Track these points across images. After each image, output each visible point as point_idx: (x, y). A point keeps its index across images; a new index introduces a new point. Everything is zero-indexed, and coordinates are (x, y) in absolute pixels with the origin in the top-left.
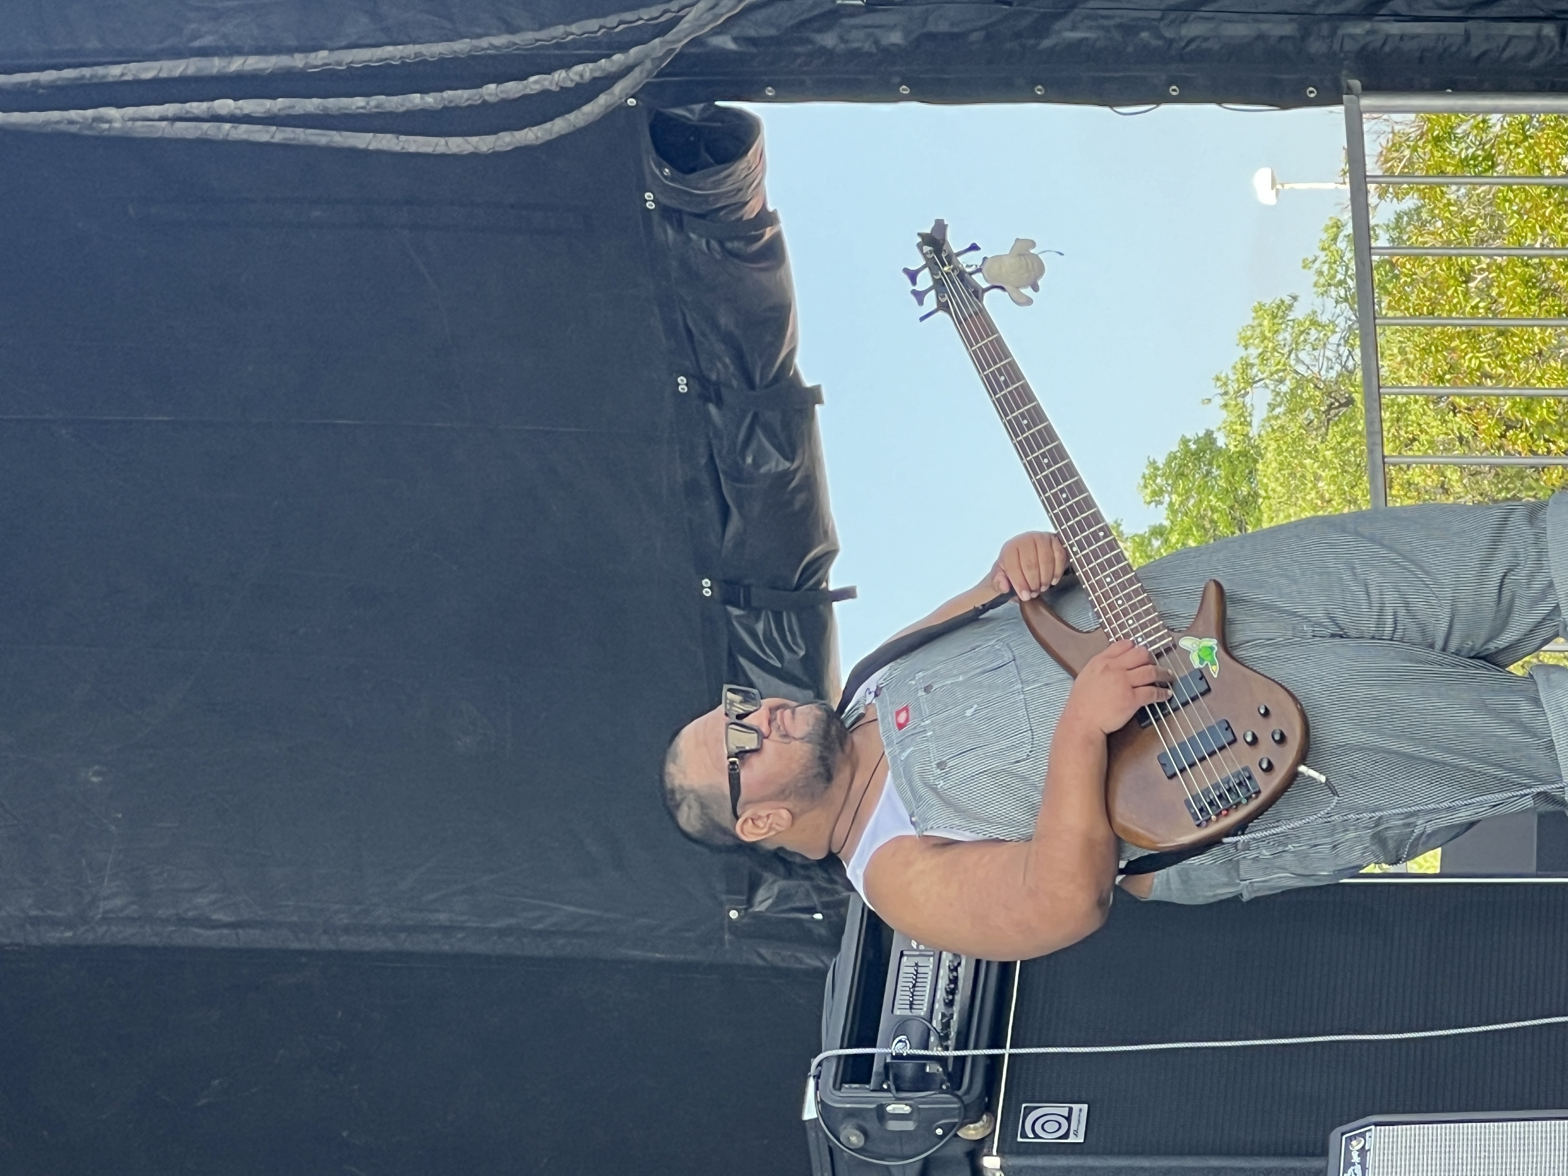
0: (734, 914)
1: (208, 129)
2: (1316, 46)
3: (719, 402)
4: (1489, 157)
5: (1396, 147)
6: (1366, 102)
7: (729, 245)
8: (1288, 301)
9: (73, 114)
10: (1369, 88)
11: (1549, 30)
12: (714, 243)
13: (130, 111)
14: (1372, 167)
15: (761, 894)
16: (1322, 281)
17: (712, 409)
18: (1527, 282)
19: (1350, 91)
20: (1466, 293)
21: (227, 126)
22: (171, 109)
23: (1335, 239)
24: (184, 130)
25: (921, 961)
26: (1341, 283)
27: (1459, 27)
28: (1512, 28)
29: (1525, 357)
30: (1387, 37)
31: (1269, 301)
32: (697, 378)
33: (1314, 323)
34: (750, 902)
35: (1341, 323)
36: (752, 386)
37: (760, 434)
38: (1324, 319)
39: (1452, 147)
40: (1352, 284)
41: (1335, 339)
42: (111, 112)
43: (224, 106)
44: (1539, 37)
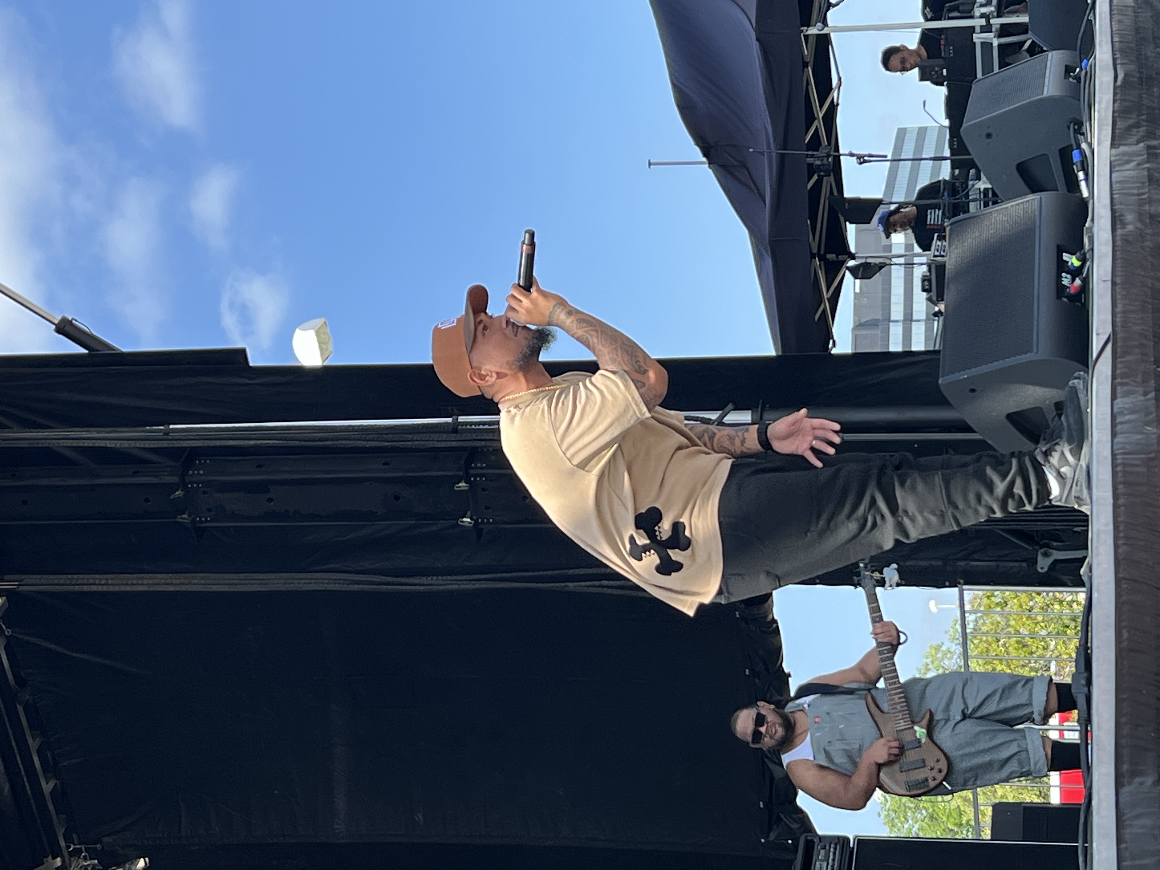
0: (763, 840)
1: (600, 590)
2: (949, 569)
3: (759, 678)
4: (1005, 602)
5: (975, 598)
6: (965, 587)
7: (762, 629)
8: (940, 644)
9: (558, 584)
10: (966, 583)
11: (1024, 564)
12: (757, 628)
13: (576, 584)
14: (967, 607)
15: (772, 834)
16: (952, 638)
17: (757, 681)
18: (1017, 642)
19: (960, 583)
20: (998, 646)
21: (605, 589)
22: (588, 583)
23: (955, 625)
24: (591, 590)
25: (822, 863)
26: (958, 639)
27: (994, 563)
28: (1012, 564)
29: (1018, 667)
30: (972, 566)
31: (934, 644)
32: (751, 670)
33: (949, 652)
34: (768, 837)
35: (958, 652)
36: (769, 673)
37: (771, 688)
38: (952, 650)
39: (993, 599)
40: (961, 639)
41: (955, 657)
42: (570, 584)
43: (605, 583)
44: (1020, 566)
